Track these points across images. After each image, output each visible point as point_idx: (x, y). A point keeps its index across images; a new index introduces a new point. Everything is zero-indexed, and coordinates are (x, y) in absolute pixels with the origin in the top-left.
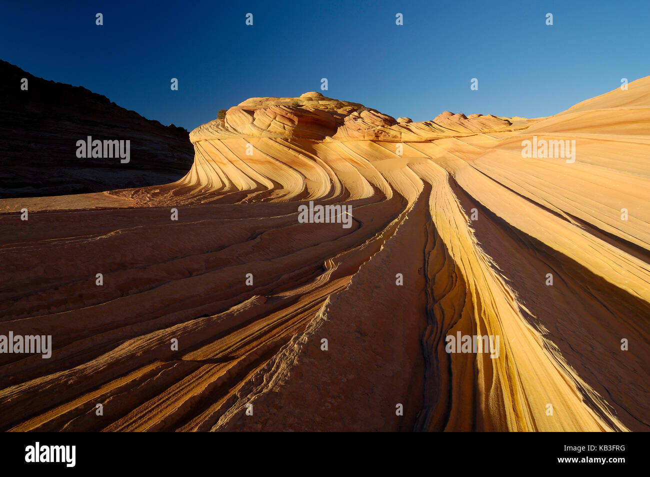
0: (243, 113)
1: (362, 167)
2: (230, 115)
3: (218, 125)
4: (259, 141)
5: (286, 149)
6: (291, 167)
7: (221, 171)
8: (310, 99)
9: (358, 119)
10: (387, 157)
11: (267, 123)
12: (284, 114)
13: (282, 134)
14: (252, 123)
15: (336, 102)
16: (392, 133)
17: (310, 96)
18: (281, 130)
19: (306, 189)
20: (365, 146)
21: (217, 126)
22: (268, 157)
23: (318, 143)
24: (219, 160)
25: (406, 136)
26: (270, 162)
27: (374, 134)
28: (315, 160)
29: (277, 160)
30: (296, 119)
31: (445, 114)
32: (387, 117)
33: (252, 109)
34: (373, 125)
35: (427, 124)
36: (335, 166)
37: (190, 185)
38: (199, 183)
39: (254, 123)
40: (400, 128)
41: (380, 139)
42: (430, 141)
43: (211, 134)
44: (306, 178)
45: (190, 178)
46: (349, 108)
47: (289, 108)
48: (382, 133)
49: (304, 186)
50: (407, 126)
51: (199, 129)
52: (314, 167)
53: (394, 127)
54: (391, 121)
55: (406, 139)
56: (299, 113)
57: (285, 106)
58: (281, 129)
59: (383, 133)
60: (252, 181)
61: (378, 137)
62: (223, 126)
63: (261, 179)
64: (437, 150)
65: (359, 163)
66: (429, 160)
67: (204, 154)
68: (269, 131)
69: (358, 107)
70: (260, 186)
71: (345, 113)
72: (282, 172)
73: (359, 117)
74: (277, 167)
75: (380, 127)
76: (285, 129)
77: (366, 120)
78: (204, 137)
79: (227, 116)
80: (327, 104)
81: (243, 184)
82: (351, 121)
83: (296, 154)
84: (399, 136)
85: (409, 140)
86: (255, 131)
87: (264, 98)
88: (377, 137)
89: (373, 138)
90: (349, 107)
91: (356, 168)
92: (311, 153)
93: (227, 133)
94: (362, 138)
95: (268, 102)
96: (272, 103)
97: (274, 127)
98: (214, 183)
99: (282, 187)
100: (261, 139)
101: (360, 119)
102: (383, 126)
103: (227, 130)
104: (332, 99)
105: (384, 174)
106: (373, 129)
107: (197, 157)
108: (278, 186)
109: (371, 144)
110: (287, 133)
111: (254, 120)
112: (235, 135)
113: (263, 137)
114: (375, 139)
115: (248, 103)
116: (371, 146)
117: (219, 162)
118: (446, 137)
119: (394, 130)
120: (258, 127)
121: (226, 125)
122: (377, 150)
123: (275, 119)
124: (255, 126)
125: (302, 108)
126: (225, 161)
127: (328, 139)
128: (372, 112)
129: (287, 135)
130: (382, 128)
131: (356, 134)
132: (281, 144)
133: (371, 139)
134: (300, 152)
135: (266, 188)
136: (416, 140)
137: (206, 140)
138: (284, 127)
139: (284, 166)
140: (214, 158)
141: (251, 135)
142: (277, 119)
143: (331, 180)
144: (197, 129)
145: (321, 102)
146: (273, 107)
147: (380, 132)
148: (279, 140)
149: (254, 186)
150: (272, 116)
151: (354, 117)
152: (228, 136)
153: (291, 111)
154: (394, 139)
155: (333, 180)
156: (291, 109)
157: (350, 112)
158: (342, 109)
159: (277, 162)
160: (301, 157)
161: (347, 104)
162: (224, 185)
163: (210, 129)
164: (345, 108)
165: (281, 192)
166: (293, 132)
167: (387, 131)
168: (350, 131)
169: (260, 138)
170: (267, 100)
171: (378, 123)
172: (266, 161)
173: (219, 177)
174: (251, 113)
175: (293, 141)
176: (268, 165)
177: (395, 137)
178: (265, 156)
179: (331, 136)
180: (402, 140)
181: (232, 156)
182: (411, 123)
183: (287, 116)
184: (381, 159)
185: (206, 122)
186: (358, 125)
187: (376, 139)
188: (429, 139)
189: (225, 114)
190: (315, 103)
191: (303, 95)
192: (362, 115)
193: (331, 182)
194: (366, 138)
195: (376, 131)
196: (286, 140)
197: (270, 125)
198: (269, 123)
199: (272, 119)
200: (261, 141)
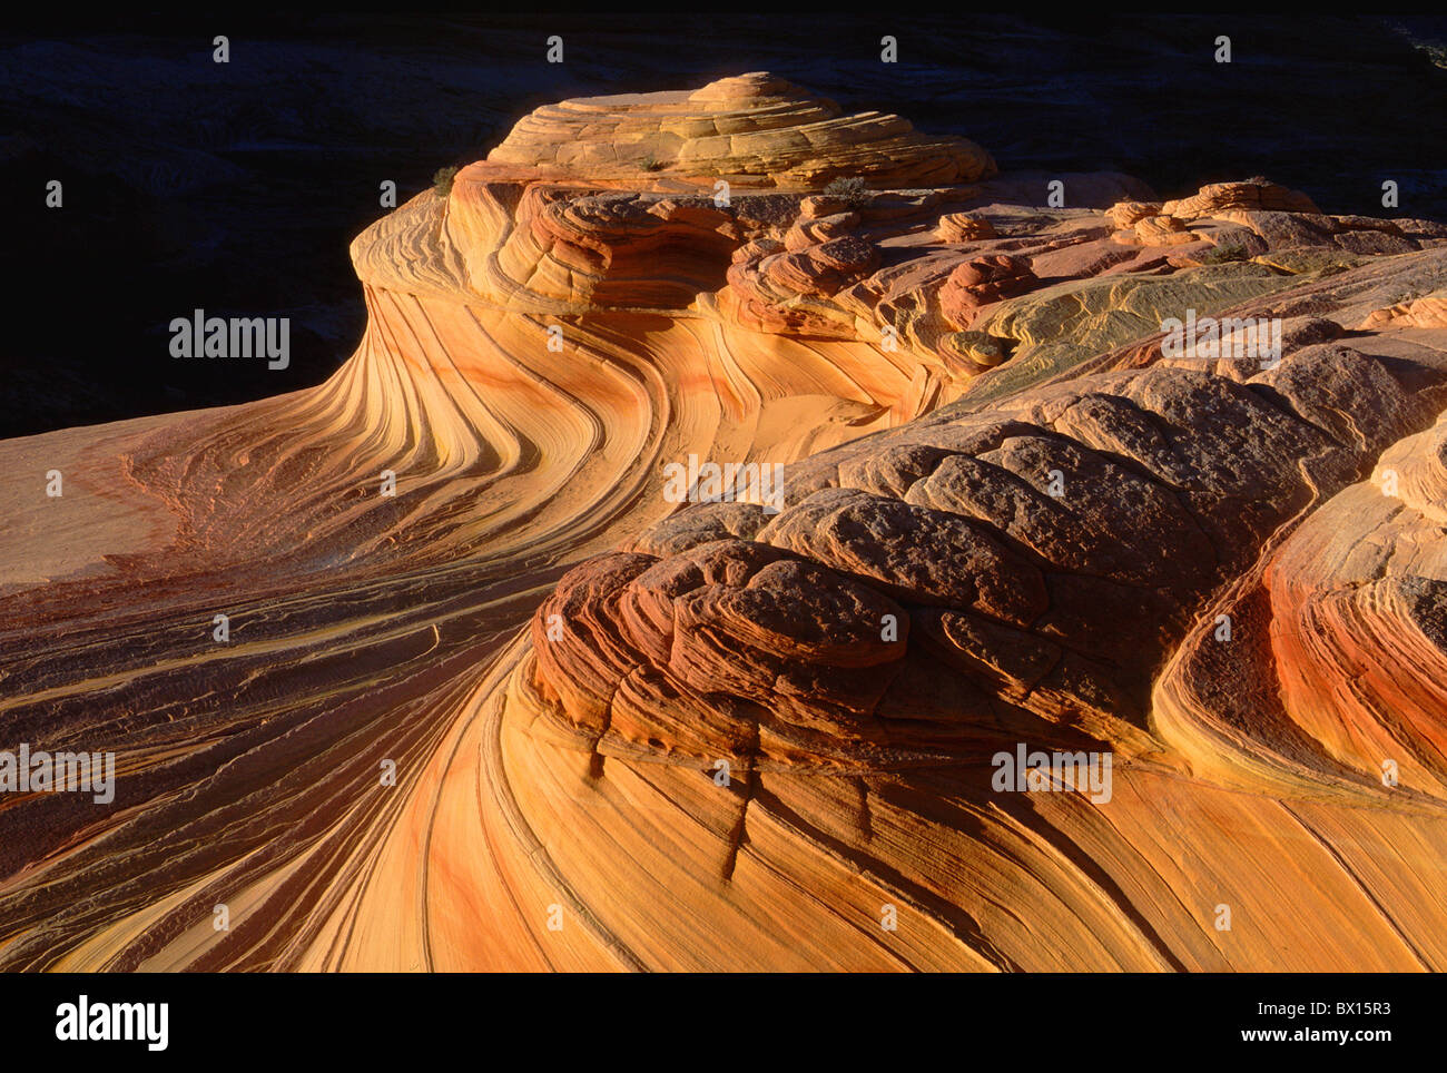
4: (501, 319)
5: (568, 346)
6: (576, 400)
7: (413, 391)
9: (760, 266)
11: (527, 265)
12: (572, 238)
13: (561, 299)
14: (495, 257)
16: (832, 316)
18: (562, 288)
22: (521, 371)
25: (865, 326)
26: (524, 384)
27: (784, 322)
28: (642, 379)
29: (542, 378)
30: (607, 251)
38: (359, 419)
39: (500, 256)
44: (603, 427)
58: (559, 285)
60: (474, 438)
65: (739, 399)
68: (530, 289)
70: (490, 455)
72: (554, 412)
74: (541, 398)
76: (571, 286)
83: (595, 360)
86: (494, 288)
91: (724, 416)
92: (639, 353)
97: (544, 277)
100: (507, 315)
101: (769, 261)
108: (531, 458)
109: (781, 341)
110: (577, 296)
112: (451, 285)
113: (510, 311)
116: (780, 347)
120: (504, 278)
123: (549, 250)
124: (498, 269)
126: (424, 363)
129: (574, 304)
134: (605, 355)
138: (570, 279)
139: (558, 398)
140: (400, 344)
141: (487, 297)
142: (553, 252)
148: (550, 319)
149: (472, 453)
150: (543, 244)
159: (541, 385)
160: (607, 367)
166: (592, 292)
169: (504, 313)
173: (406, 408)
175: (590, 321)
176: (519, 393)
177: (840, 326)
178: (510, 364)
180: (859, 336)
183: (581, 244)
187: (793, 327)
196: (572, 319)
197: (534, 269)
198: (533, 263)
199: (539, 252)
200: (505, 319)
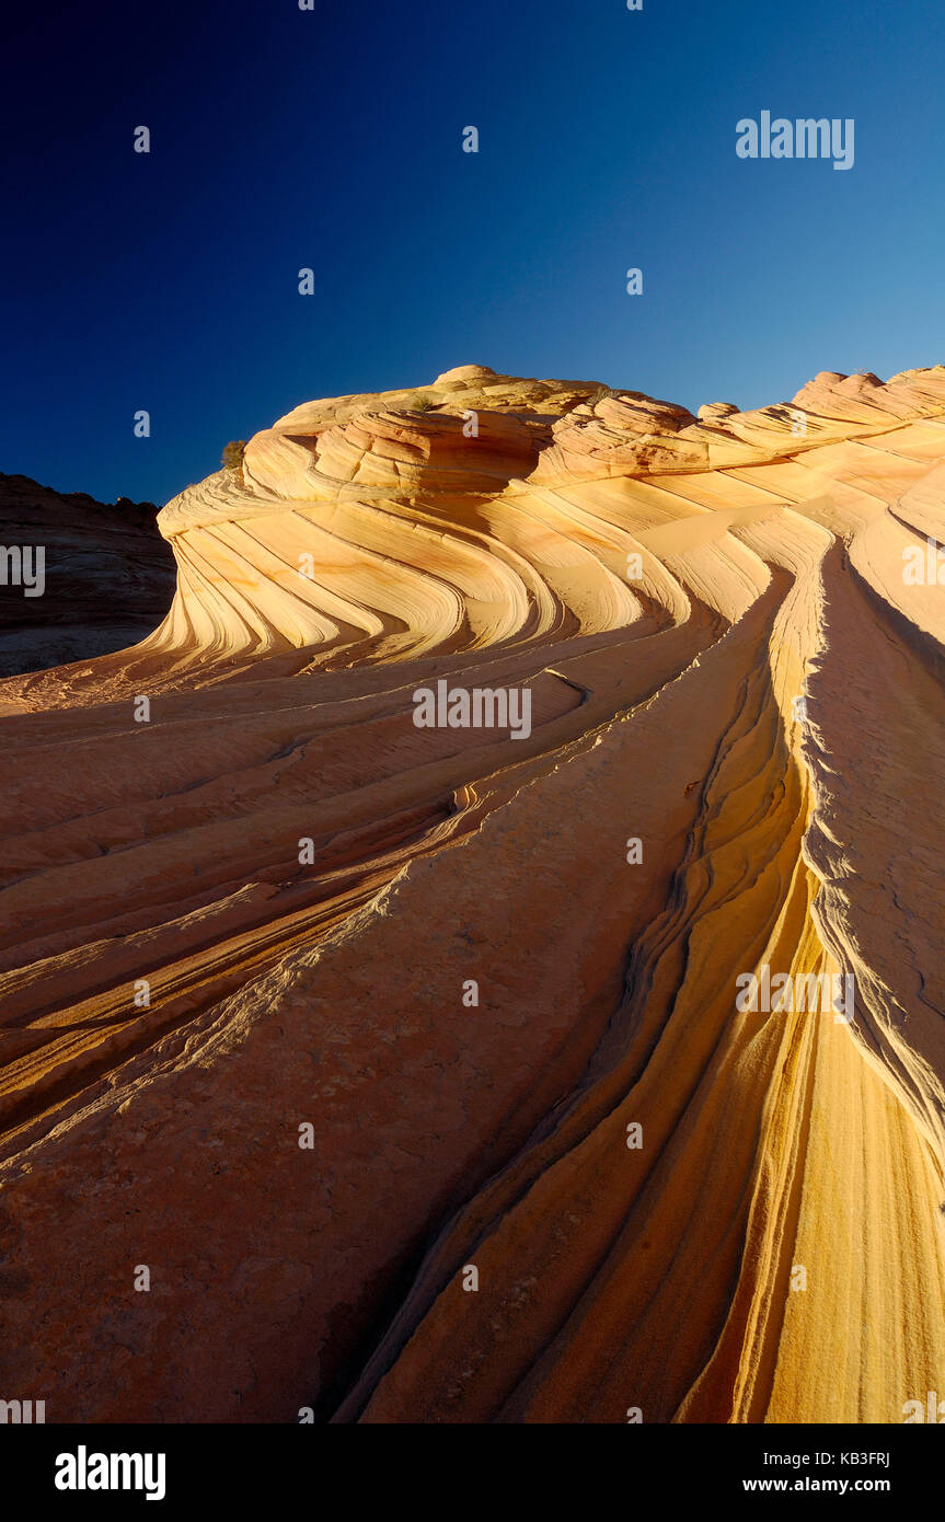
0: (287, 447)
1: (613, 549)
2: (255, 453)
3: (227, 484)
4: (333, 513)
5: (406, 526)
6: (424, 572)
7: (246, 604)
8: (461, 386)
9: (589, 424)
10: (676, 514)
11: (349, 464)
12: (392, 435)
13: (391, 487)
14: (313, 468)
15: (530, 386)
16: (683, 448)
17: (460, 378)
18: (389, 477)
19: (466, 624)
20: (614, 492)
21: (225, 488)
22: (361, 553)
23: (489, 501)
24: (239, 576)
25: (721, 451)
26: (367, 565)
27: (635, 461)
28: (485, 546)
29: (387, 557)
30: (424, 444)
31: (823, 378)
32: (665, 409)
33: (309, 431)
34: (628, 434)
35: (776, 414)
36: (538, 554)
37: (172, 647)
38: (192, 640)
39: (318, 466)
40: (703, 432)
41: (651, 469)
42: (787, 458)
43: (210, 511)
44: (465, 595)
45: (171, 632)
46: (565, 397)
47: (403, 415)
48: (654, 452)
49: (461, 617)
50: (722, 424)
51: (180, 500)
52: (483, 565)
53: (686, 433)
54: (678, 418)
55: (723, 462)
56: (433, 427)
57: (391, 413)
58: (387, 475)
59: (660, 453)
60: (328, 621)
61: (647, 464)
62: (240, 485)
63: (349, 610)
64: (805, 479)
65: (604, 539)
66: (786, 509)
67: (200, 564)
68: (357, 484)
69: (586, 392)
70: (348, 630)
71: (556, 411)
72: (402, 586)
73: (590, 419)
74: (390, 575)
75: (647, 438)
76: (398, 474)
77: (609, 424)
78: (192, 520)
79: (248, 459)
80: (506, 392)
81: (302, 630)
82: (569, 432)
83: (435, 536)
84: (703, 455)
85: (731, 463)
86: (320, 489)
87: (340, 399)
88: (644, 463)
89: (633, 468)
90: (566, 395)
91: (595, 553)
92: (475, 528)
93: (251, 501)
94: (604, 473)
95: (350, 409)
96: (358, 407)
97: (370, 471)
98: (230, 635)
99: (405, 627)
100: (340, 506)
101: (594, 423)
102: (657, 434)
103: (251, 494)
104: (519, 380)
105: (669, 561)
106: (630, 445)
107: (185, 576)
108: (395, 624)
109: (629, 485)
110: (406, 482)
111: (316, 458)
112: (270, 505)
113: (342, 503)
114: (639, 470)
115: (300, 416)
116: (629, 489)
117: (237, 580)
118: (829, 442)
119: (687, 442)
120: (328, 478)
121: (247, 481)
122: (647, 499)
123: (369, 449)
124: (320, 474)
125: (440, 411)
126: (254, 576)
127: (515, 485)
128: (625, 399)
129: (405, 489)
130: (655, 441)
131: (586, 462)
132: (390, 514)
133: (628, 472)
134: (444, 530)
135: (364, 633)
136: (749, 461)
137: (200, 527)
138: (396, 469)
139: (405, 572)
140: (222, 571)
141: (312, 499)
142: (374, 449)
143: (530, 594)
144: (174, 501)
145: (489, 391)
146: (362, 420)
147: (650, 450)
148: (385, 503)
149: (331, 632)
150: (362, 445)
151: (577, 418)
152: (252, 510)
153: (409, 423)
154: (689, 465)
155: (537, 592)
156: (408, 418)
157: (569, 407)
158: (546, 402)
159: (386, 564)
160: (448, 542)
161: (559, 386)
162: (256, 639)
163: (207, 498)
164: (554, 398)
165: (400, 641)
166: (419, 478)
167: (669, 444)
168: (571, 458)
169: (336, 506)
170: (347, 403)
171: (641, 427)
172: (357, 564)
173: (241, 617)
174: (308, 441)
175: (423, 503)
176: (364, 574)
177: (693, 458)
178: (353, 550)
179: (523, 476)
180: (712, 465)
181: (269, 562)
182: (732, 417)
183: (400, 439)
184: (659, 521)
185: (197, 480)
186: (590, 438)
187: (642, 470)
188: (783, 453)
189: (243, 453)
190: (473, 394)
191: (441, 377)
192: (600, 410)
193: (530, 599)
194: (615, 471)
195: (639, 450)
196: (405, 502)
197: (357, 468)
198: (355, 463)
199: (361, 452)
200: (337, 512)
